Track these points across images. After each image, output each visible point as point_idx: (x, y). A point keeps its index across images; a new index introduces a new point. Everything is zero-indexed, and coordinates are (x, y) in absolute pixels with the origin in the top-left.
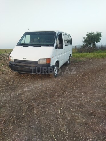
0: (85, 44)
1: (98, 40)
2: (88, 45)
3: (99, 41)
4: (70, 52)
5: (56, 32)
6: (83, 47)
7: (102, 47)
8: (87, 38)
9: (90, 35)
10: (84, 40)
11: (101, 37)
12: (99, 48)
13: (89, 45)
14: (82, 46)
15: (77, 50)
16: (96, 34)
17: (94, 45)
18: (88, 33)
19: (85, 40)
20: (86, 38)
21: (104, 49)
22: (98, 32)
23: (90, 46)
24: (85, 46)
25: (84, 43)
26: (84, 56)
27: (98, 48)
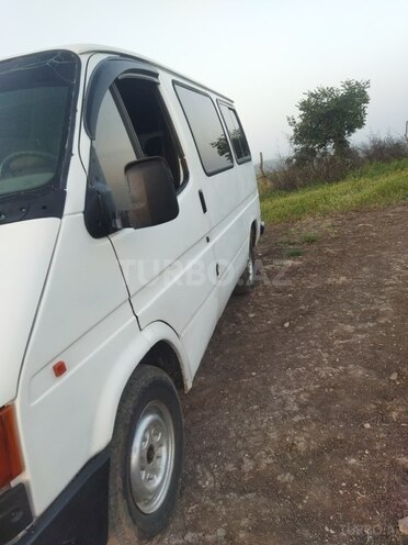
0: (299, 146)
1: (356, 121)
2: (313, 152)
3: (360, 124)
4: (250, 210)
5: (77, 52)
6: (297, 164)
7: (374, 147)
8: (306, 118)
9: (317, 105)
10: (292, 133)
11: (366, 101)
12: (366, 152)
13: (322, 150)
14: (289, 161)
15: (271, 179)
16: (342, 92)
17: (342, 144)
18: (306, 98)
19: (295, 130)
20: (299, 121)
21: (387, 154)
22: (349, 83)
23: (324, 154)
24: (303, 158)
25: (296, 143)
26: (314, 207)
27: (361, 155)
